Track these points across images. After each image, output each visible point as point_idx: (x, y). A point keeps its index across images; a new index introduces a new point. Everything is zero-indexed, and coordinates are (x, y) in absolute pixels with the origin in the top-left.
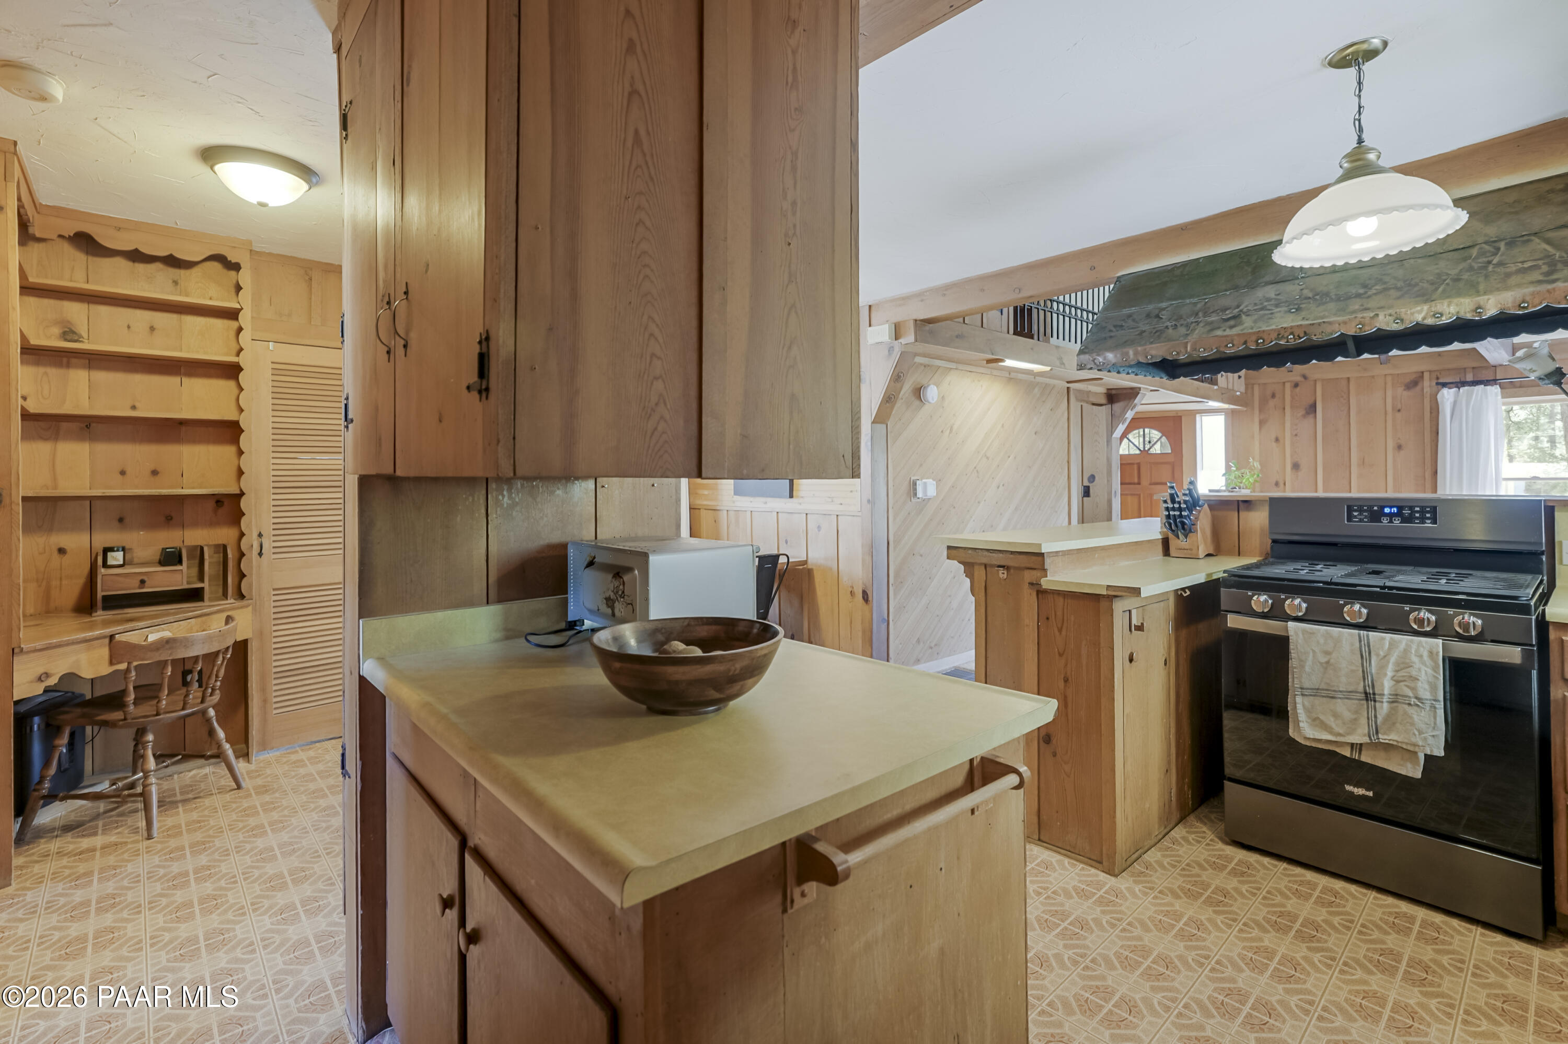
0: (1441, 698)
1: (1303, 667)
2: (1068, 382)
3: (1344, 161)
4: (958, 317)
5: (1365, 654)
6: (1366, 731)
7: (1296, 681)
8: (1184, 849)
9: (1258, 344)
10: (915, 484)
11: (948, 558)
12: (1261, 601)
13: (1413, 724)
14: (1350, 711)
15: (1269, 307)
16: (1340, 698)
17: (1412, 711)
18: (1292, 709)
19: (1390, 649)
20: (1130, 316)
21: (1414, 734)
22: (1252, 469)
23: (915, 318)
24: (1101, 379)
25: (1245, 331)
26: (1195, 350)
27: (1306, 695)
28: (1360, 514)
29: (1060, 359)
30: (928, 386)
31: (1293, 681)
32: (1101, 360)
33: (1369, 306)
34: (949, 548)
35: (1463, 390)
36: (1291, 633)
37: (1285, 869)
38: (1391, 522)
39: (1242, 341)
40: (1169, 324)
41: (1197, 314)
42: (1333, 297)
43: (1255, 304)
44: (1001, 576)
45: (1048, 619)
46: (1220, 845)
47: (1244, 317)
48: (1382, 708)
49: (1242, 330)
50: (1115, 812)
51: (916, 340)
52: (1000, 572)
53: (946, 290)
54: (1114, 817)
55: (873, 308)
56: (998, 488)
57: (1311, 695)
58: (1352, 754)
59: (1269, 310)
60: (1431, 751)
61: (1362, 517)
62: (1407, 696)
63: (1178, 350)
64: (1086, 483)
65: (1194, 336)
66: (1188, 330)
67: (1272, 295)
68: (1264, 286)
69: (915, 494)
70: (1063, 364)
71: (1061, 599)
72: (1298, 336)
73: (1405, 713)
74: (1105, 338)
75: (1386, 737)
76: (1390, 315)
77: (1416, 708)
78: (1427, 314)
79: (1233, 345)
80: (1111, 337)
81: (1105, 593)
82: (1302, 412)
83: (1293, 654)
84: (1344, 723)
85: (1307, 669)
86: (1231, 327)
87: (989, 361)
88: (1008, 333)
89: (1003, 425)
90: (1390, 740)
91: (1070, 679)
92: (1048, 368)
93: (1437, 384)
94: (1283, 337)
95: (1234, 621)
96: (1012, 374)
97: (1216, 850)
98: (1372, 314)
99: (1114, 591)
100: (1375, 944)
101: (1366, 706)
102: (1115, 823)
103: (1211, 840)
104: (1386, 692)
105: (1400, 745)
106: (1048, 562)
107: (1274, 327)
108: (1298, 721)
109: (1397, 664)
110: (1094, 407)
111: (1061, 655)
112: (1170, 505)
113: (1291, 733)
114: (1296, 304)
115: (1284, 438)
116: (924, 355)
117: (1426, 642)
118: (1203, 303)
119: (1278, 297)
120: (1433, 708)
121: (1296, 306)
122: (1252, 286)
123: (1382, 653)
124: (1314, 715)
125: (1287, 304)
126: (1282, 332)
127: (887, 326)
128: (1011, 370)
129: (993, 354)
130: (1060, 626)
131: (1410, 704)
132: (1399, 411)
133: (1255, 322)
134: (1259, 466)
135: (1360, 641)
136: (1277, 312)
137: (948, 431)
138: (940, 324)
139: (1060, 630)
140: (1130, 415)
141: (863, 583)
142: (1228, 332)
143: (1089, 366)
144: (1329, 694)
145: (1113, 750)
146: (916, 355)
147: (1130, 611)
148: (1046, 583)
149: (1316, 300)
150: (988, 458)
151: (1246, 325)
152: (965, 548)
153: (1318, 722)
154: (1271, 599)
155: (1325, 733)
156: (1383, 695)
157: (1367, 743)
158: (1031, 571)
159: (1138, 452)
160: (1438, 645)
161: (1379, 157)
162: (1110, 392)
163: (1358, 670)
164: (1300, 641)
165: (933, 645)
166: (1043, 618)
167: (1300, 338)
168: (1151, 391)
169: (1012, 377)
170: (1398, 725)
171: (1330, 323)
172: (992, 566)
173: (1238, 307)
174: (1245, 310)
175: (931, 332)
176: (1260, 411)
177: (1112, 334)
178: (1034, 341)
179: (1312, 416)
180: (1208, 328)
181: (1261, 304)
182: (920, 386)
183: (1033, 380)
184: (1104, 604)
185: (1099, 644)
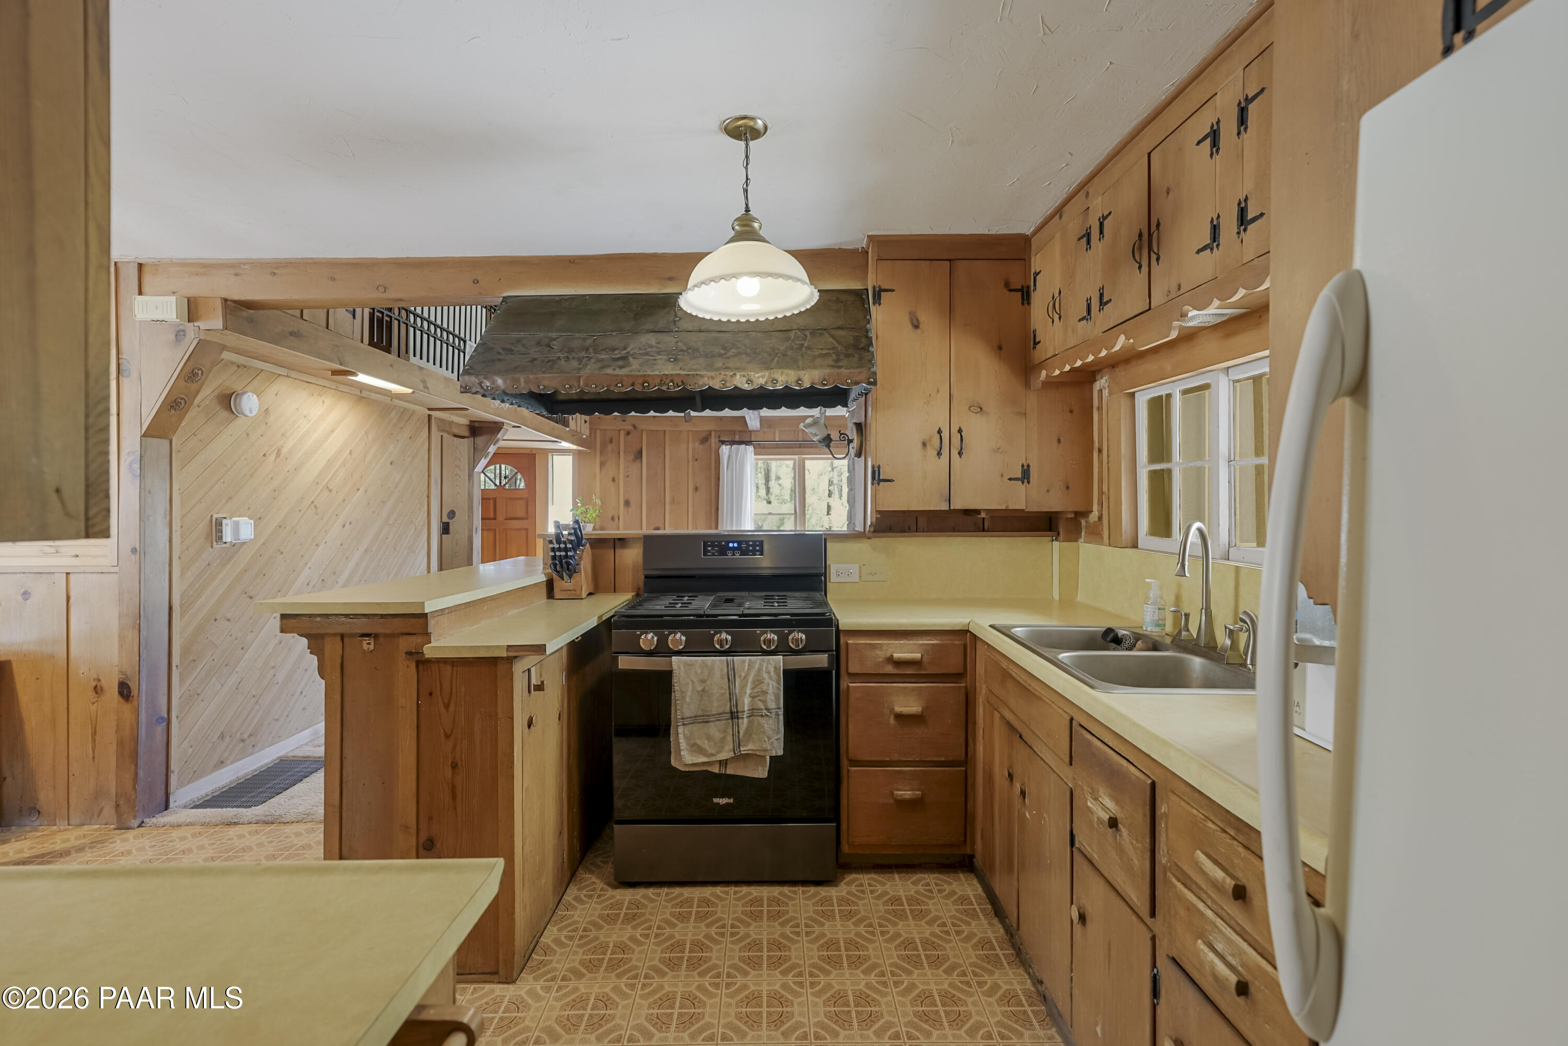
0: (782, 706)
1: (684, 698)
2: (429, 409)
3: (736, 223)
4: (294, 308)
5: (731, 678)
6: (732, 747)
7: (679, 713)
8: (578, 912)
9: (644, 387)
10: (219, 524)
11: (282, 631)
12: (648, 639)
13: (764, 733)
14: (719, 731)
15: (652, 353)
16: (713, 721)
17: (763, 721)
18: (674, 740)
19: (749, 669)
20: (519, 341)
21: (765, 741)
22: (594, 505)
23: (224, 295)
24: (467, 409)
25: (632, 373)
26: (587, 385)
27: (686, 724)
28: (713, 549)
29: (424, 382)
30: (244, 393)
31: (676, 712)
32: (488, 384)
33: (730, 365)
34: (284, 617)
35: (734, 447)
36: (675, 667)
37: (667, 894)
38: (734, 555)
39: (631, 383)
40: (560, 355)
41: (587, 350)
42: (702, 353)
43: (640, 349)
44: (365, 647)
45: (431, 694)
46: (610, 892)
47: (631, 359)
48: (743, 722)
49: (631, 371)
50: (514, 908)
51: (226, 328)
52: (365, 643)
53: (276, 268)
54: (513, 913)
55: (146, 270)
56: (344, 526)
57: (690, 724)
58: (720, 770)
59: (652, 356)
60: (776, 753)
61: (714, 551)
62: (760, 709)
63: (571, 384)
64: (445, 519)
65: (586, 371)
66: (580, 365)
67: (653, 342)
68: (645, 333)
69: (221, 538)
70: (426, 387)
71: (449, 668)
72: (677, 384)
73: (759, 724)
74: (493, 361)
75: (745, 748)
76: (744, 376)
77: (766, 718)
78: (768, 379)
79: (623, 385)
80: (500, 360)
81: (504, 654)
82: (632, 457)
83: (676, 687)
84: (715, 744)
85: (688, 699)
86: (621, 367)
87: (335, 373)
88: (362, 342)
89: (351, 451)
90: (747, 750)
91: (459, 763)
92: (410, 391)
93: (720, 441)
94: (664, 383)
95: (625, 662)
96: (364, 392)
97: (607, 899)
98: (732, 373)
99: (516, 651)
100: (743, 941)
101: (731, 724)
102: (513, 920)
103: (602, 890)
104: (746, 709)
105: (755, 753)
106: (432, 622)
107: (657, 373)
108: (680, 750)
109: (753, 682)
110: (456, 439)
111: (447, 736)
112: (556, 546)
113: (674, 763)
114: (674, 355)
115: (619, 479)
116: (238, 352)
117: (773, 660)
118: (592, 340)
119: (659, 346)
120: (777, 714)
121: (674, 357)
122: (635, 332)
123: (743, 675)
124: (693, 742)
125: (667, 353)
126: (664, 378)
127: (173, 299)
128: (363, 387)
129: (341, 364)
130: (446, 701)
131: (762, 716)
132: (696, 460)
133: (641, 365)
134: (600, 503)
135: (728, 666)
136: (659, 359)
137: (274, 455)
138: (261, 312)
139: (447, 707)
140: (492, 449)
141: (121, 672)
142: (618, 372)
143: (474, 390)
144: (702, 719)
145: (512, 836)
146: (224, 348)
147: (529, 670)
148: (429, 651)
149: (689, 353)
150: (330, 491)
151: (634, 367)
152: (310, 616)
153: (696, 749)
154: (656, 636)
155: (701, 756)
156: (744, 711)
157: (732, 758)
158: (407, 637)
159: (493, 487)
160: (780, 661)
161: (760, 228)
162: (473, 424)
163: (726, 693)
164: (682, 674)
165: (246, 736)
166: (425, 693)
167: (679, 387)
168: (514, 427)
169: (363, 395)
170: (754, 736)
171: (702, 376)
172: (352, 635)
173: (625, 348)
174: (631, 353)
175: (251, 320)
176: (601, 454)
177: (501, 357)
178: (392, 357)
179: (639, 460)
180: (599, 365)
181: (646, 349)
182: (229, 392)
183: (390, 402)
184: (502, 668)
185: (497, 714)
